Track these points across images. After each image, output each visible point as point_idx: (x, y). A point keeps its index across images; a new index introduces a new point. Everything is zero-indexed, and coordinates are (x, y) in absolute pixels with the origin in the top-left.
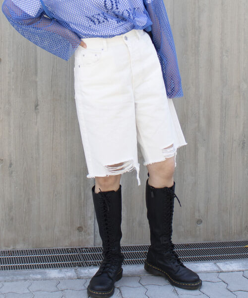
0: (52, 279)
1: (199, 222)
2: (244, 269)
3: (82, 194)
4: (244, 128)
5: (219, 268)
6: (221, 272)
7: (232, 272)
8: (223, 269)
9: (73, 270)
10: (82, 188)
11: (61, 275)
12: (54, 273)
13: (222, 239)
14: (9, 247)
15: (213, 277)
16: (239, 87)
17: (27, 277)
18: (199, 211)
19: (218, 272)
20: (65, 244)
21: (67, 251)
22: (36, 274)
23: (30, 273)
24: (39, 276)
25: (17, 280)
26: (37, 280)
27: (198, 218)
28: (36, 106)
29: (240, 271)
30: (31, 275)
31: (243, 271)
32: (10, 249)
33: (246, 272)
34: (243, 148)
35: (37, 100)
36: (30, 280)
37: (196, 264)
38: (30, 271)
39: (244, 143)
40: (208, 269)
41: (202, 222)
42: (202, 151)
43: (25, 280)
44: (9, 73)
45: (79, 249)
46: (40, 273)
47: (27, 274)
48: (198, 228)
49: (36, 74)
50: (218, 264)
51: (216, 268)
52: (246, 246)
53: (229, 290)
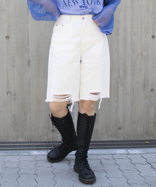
0: (33, 155)
1: (120, 128)
2: (142, 153)
4: (144, 76)
5: (128, 152)
6: (129, 154)
7: (135, 154)
8: (131, 153)
9: (46, 151)
11: (39, 153)
12: (35, 153)
13: (132, 138)
14: (14, 140)
15: (124, 157)
16: (142, 54)
17: (19, 154)
18: (120, 122)
19: (127, 154)
20: (45, 139)
21: (46, 142)
22: (25, 152)
23: (22, 152)
24: (26, 154)
25: (13, 156)
26: (25, 155)
27: (119, 126)
28: (29, 63)
29: (140, 154)
30: (22, 153)
31: (142, 154)
32: (15, 141)
33: (143, 155)
34: (144, 88)
35: (29, 59)
36: (21, 155)
37: (116, 150)
38: (22, 151)
39: (145, 85)
40: (122, 153)
41: (121, 129)
42: (121, 89)
43: (18, 155)
44: (14, 44)
45: (53, 142)
46: (27, 152)
47: (20, 153)
48: (119, 132)
49: (28, 45)
50: (128, 150)
51: (126, 152)
52: (146, 142)
53: (132, 163)
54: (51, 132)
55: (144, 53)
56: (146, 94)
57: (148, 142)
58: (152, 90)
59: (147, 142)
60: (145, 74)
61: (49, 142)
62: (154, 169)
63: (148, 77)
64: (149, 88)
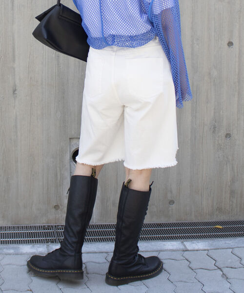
0: (24, 254)
1: (172, 202)
2: (209, 248)
3: (59, 175)
4: (214, 112)
5: (185, 246)
6: (186, 251)
7: (197, 250)
8: (189, 248)
9: (45, 246)
10: (58, 168)
12: (26, 248)
13: (193, 219)
15: (178, 256)
16: (210, 74)
18: (171, 192)
19: (184, 251)
20: (42, 222)
21: (44, 228)
22: (9, 248)
23: (4, 248)
24: (12, 251)
26: (10, 254)
27: (170, 199)
28: (14, 91)
29: (205, 250)
30: (4, 250)
31: (208, 250)
33: (210, 251)
34: (214, 132)
35: (15, 85)
36: (3, 254)
37: (164, 243)
39: (215, 128)
40: (174, 248)
41: (174, 202)
45: (55, 226)
46: (13, 248)
48: (170, 208)
49: (14, 61)
50: (185, 243)
51: (182, 247)
52: (216, 226)
53: (190, 268)
54: (53, 210)
55: (215, 73)
56: (217, 142)
57: (221, 227)
58: (228, 136)
59: (218, 226)
60: (215, 109)
61: (49, 227)
62: (227, 278)
63: (221, 113)
64: (223, 133)
